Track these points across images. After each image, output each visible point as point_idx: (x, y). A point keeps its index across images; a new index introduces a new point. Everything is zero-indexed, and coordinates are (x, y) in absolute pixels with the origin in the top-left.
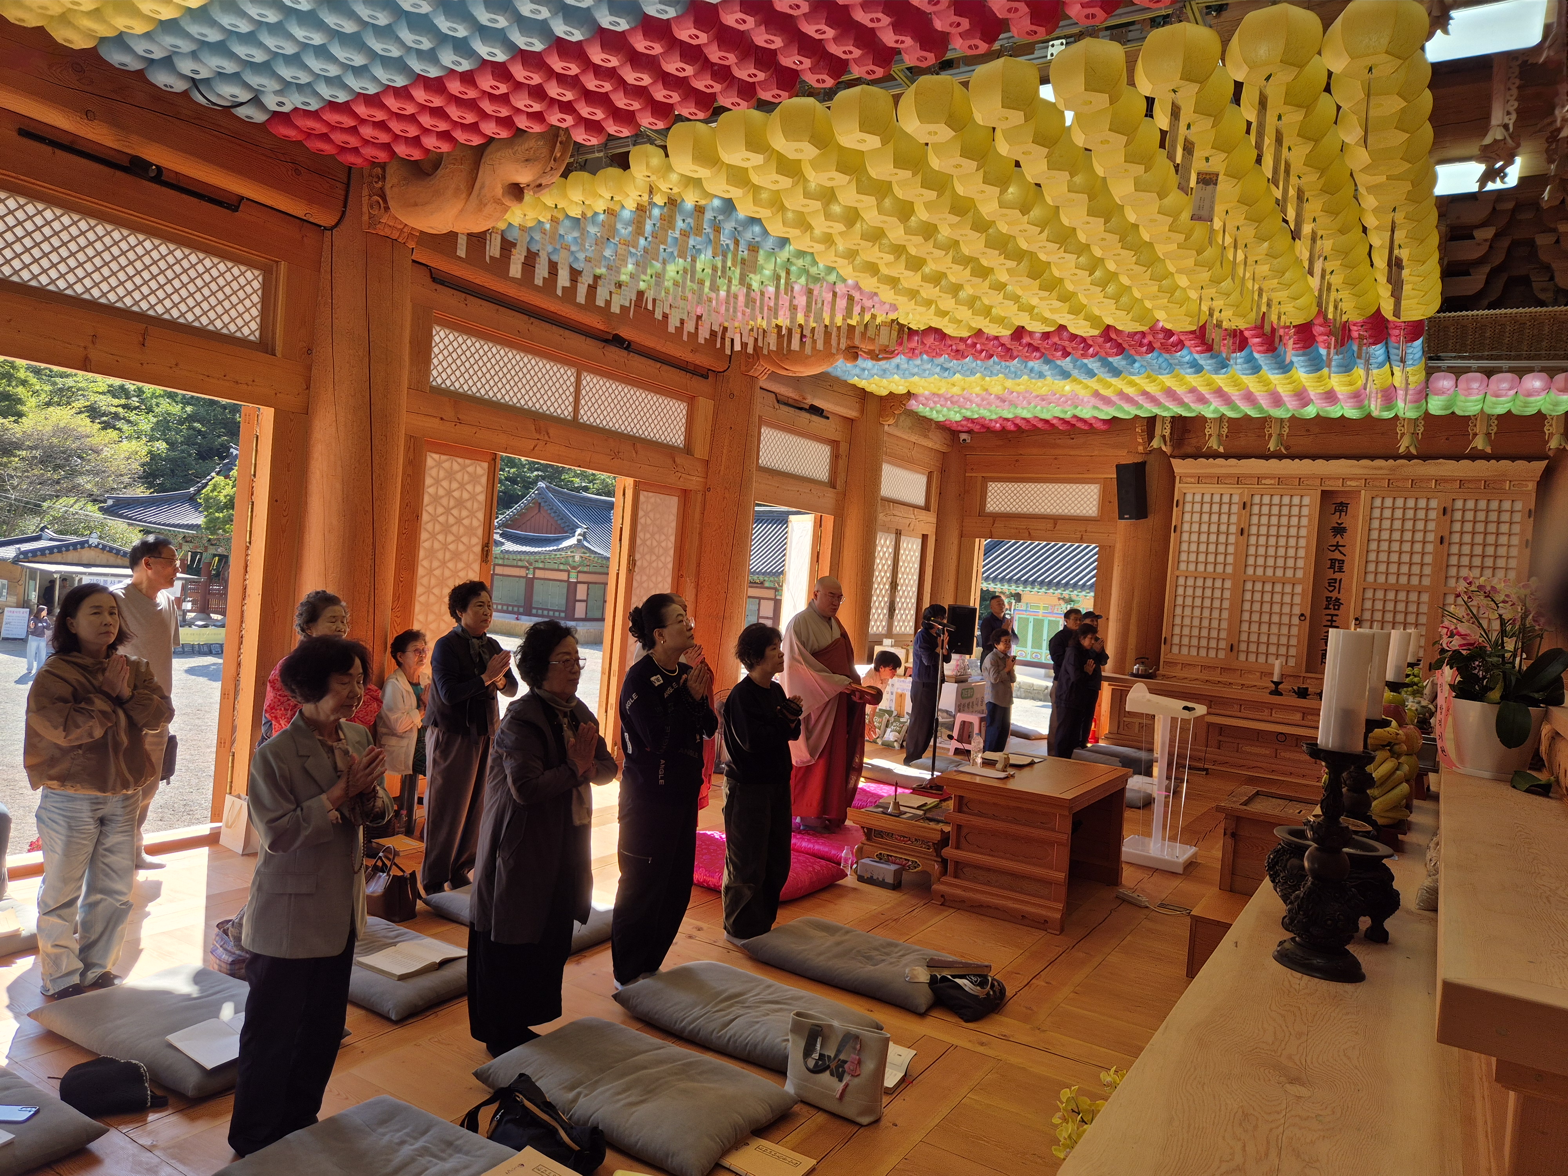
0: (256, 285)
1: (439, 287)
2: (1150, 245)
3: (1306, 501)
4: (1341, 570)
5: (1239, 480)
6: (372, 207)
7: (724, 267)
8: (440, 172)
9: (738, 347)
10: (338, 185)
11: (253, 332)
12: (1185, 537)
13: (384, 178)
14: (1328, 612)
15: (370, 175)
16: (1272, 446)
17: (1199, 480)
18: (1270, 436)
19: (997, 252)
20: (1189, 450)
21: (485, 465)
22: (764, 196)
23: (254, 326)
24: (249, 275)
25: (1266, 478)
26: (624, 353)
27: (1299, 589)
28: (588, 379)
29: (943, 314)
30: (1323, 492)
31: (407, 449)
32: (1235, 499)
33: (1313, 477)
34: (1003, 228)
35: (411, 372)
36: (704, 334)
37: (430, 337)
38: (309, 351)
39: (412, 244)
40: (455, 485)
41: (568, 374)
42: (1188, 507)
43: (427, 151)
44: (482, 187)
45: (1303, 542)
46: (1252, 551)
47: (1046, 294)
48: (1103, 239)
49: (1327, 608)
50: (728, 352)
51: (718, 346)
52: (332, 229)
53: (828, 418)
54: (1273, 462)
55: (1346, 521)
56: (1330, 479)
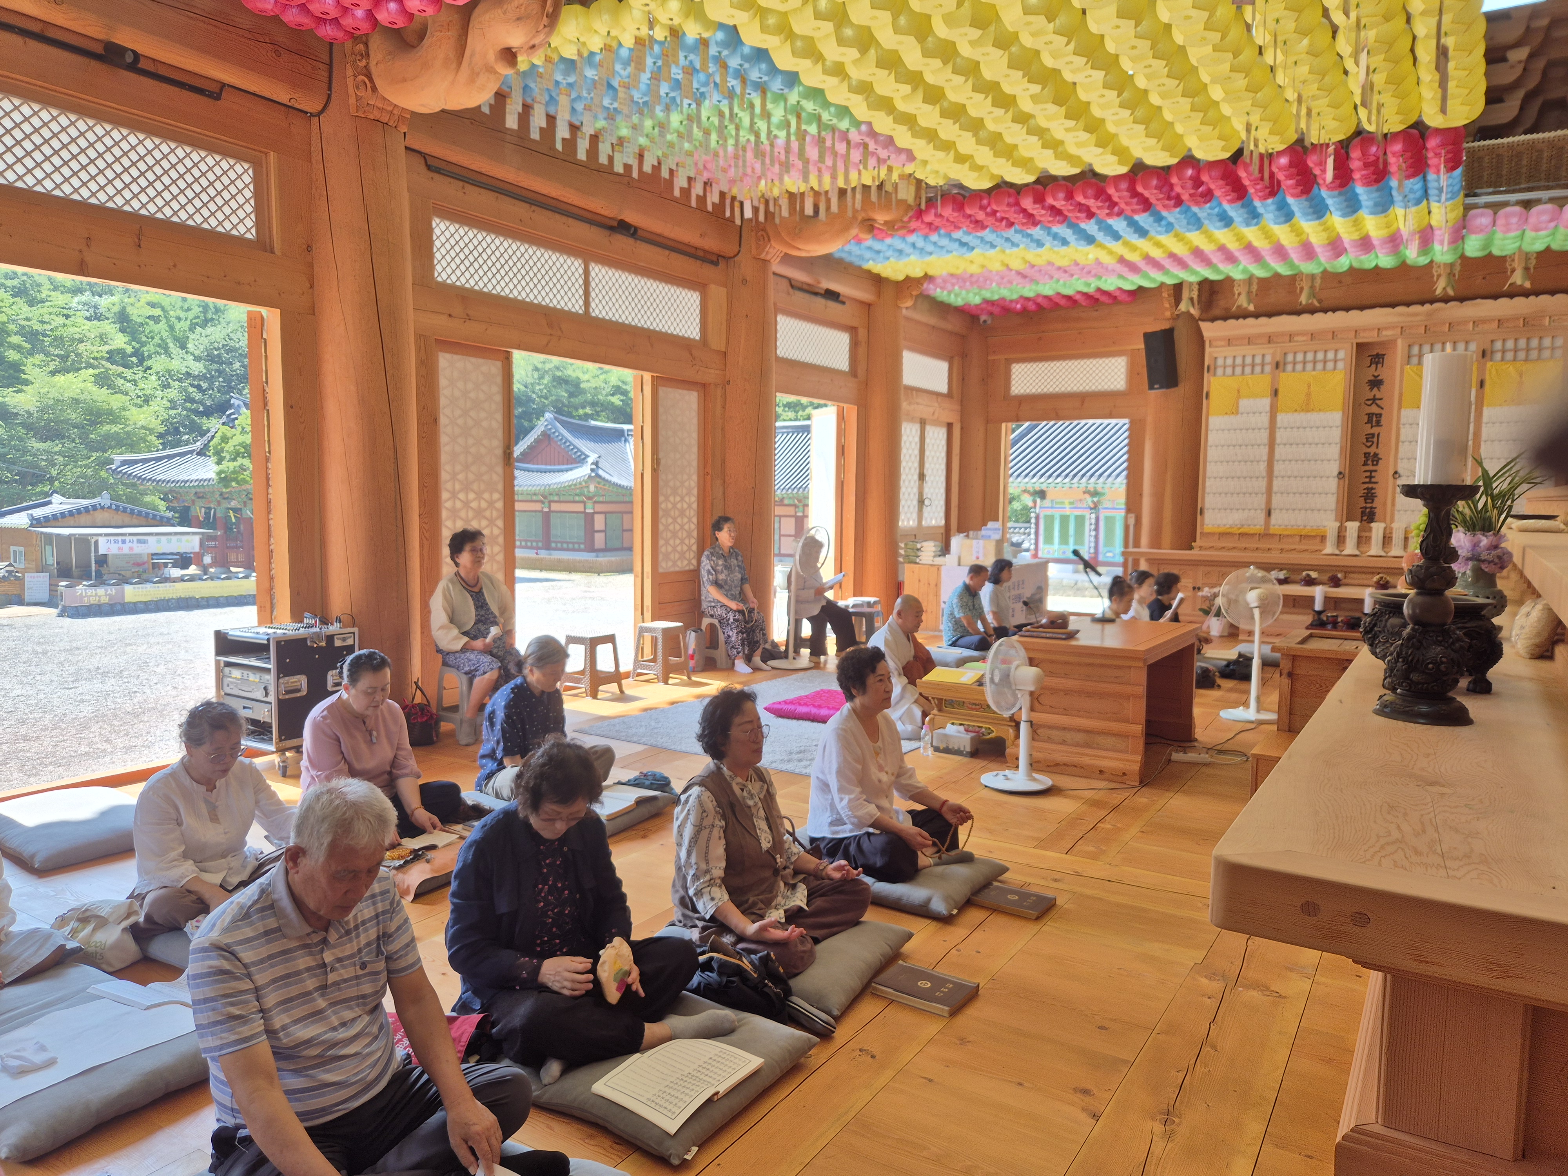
0: (247, 179)
1: (435, 175)
2: (1182, 49)
3: (1341, 355)
4: (1378, 424)
5: (1270, 339)
6: (358, 88)
7: (731, 110)
8: (426, 42)
9: (748, 214)
10: (321, 65)
11: (249, 230)
13: (368, 55)
14: (1366, 468)
15: (353, 53)
16: (1304, 299)
17: (1229, 342)
18: (1302, 289)
19: (1021, 73)
20: (1217, 312)
21: (499, 364)
22: (771, 21)
23: (249, 223)
24: (239, 169)
25: (1298, 335)
26: (631, 241)
27: (1335, 447)
28: (596, 270)
29: (961, 159)
30: (1359, 345)
31: (418, 349)
32: (1268, 359)
33: (1347, 329)
34: (1027, 40)
35: (414, 267)
36: (713, 198)
37: (430, 230)
38: (309, 248)
39: (404, 129)
40: (470, 386)
41: (576, 265)
42: (1218, 372)
43: (411, 16)
44: (472, 55)
47: (1072, 123)
48: (1134, 47)
49: (1365, 464)
50: (738, 222)
51: (728, 214)
52: (318, 114)
53: (843, 303)
54: (1306, 317)
55: (1383, 373)
56: (1365, 330)
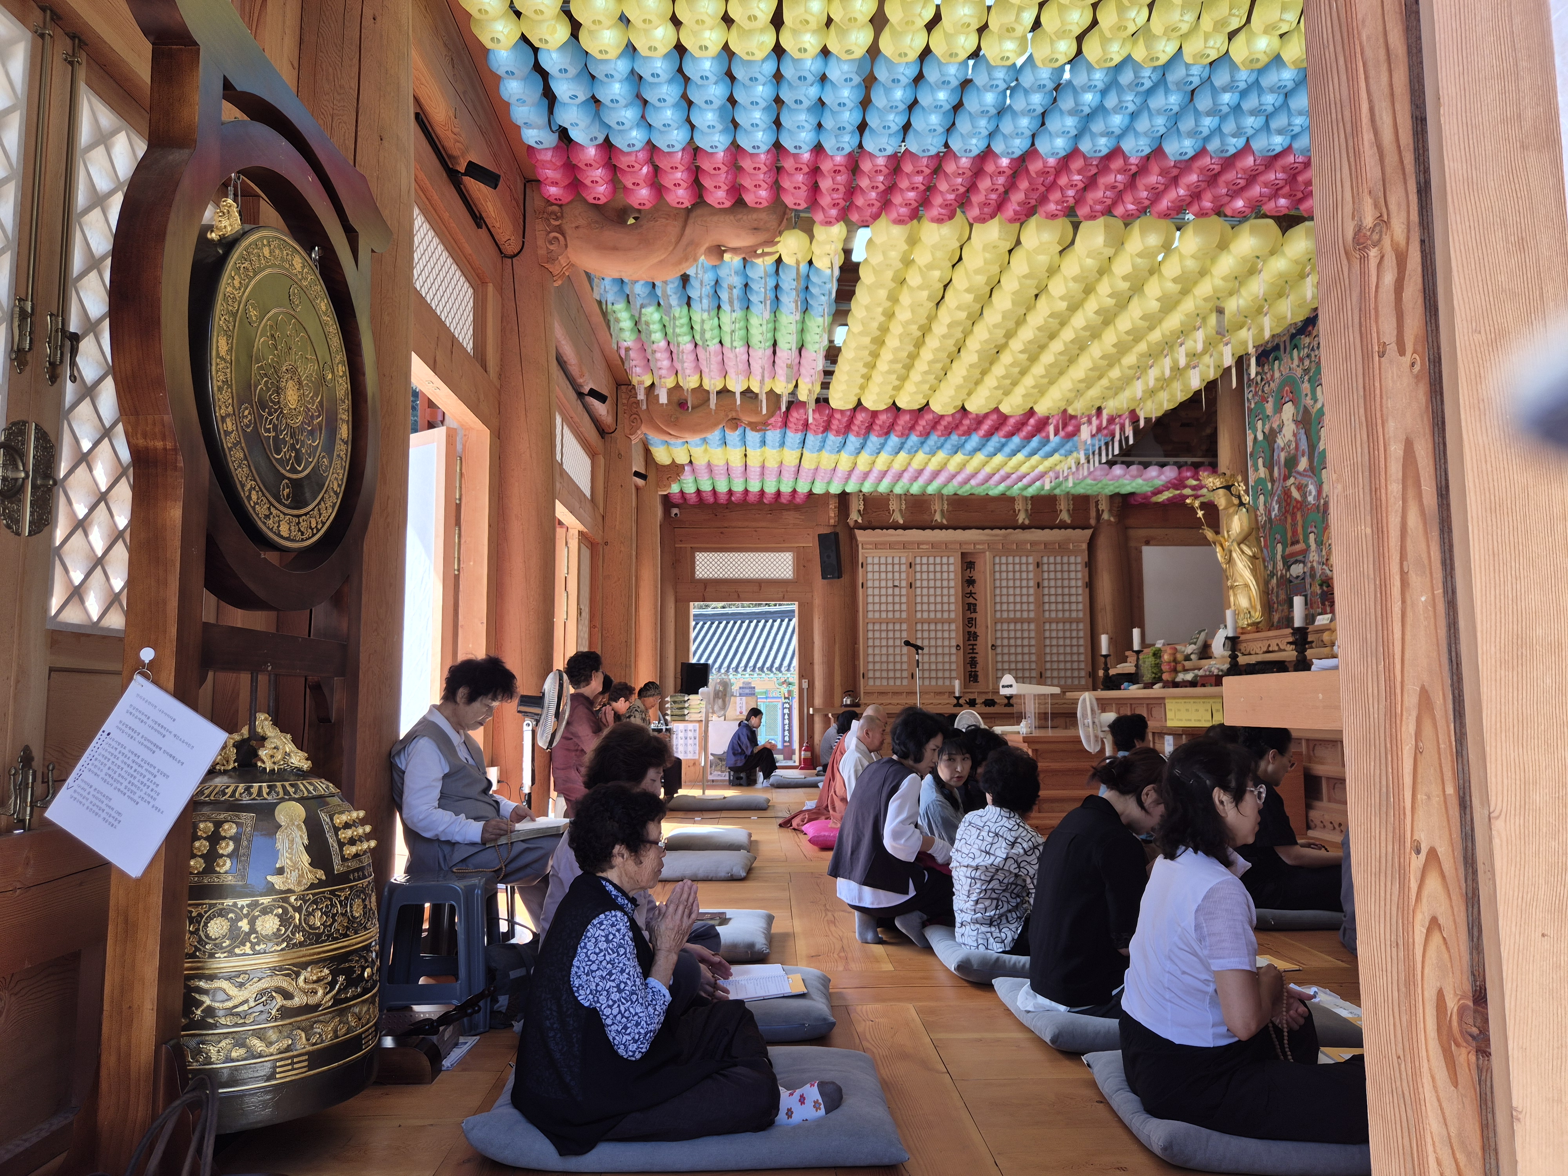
0: (471, 303)
3: (952, 560)
4: (977, 611)
5: (905, 546)
6: (550, 242)
8: (646, 223)
12: (870, 591)
13: (563, 217)
14: (972, 643)
15: (545, 212)
17: (876, 546)
20: (871, 522)
23: (471, 344)
25: (923, 544)
26: (582, 407)
27: (953, 627)
28: (565, 428)
30: (962, 554)
33: (955, 542)
39: (558, 283)
42: (870, 568)
44: (690, 244)
45: (952, 591)
46: (919, 599)
49: (969, 640)
52: (512, 257)
54: (936, 532)
55: (976, 575)
56: (966, 543)
